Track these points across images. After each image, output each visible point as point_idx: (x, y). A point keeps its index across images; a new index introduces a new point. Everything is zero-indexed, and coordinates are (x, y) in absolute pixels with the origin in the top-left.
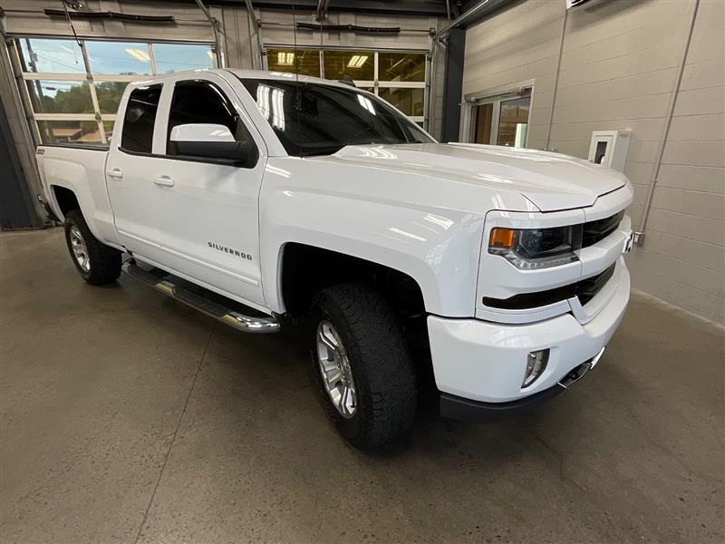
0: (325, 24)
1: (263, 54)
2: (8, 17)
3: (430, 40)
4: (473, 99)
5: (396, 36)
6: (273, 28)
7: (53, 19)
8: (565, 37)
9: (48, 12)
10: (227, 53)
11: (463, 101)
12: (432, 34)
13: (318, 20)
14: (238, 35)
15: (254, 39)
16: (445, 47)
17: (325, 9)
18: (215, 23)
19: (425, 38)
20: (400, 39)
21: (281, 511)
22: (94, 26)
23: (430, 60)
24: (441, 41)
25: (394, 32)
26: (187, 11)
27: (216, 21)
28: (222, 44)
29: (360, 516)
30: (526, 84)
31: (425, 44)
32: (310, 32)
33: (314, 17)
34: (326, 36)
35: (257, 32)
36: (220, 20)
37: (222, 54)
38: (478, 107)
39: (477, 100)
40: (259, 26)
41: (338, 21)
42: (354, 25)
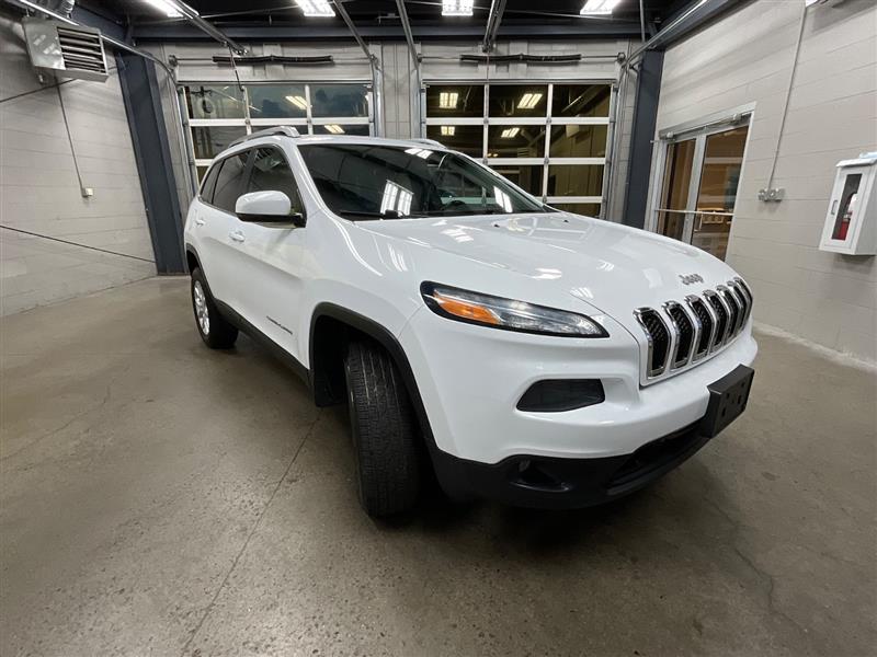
0: (493, 54)
1: (422, 91)
2: (181, 65)
3: (618, 67)
4: (669, 135)
5: (576, 64)
6: (435, 62)
7: (219, 65)
8: (802, 43)
9: (215, 59)
10: (383, 91)
11: (657, 137)
12: (621, 60)
13: (484, 51)
14: (396, 72)
15: (413, 76)
16: (636, 75)
17: (494, 36)
18: (373, 60)
19: (611, 66)
20: (581, 67)
21: (382, 585)
22: (257, 71)
23: (616, 90)
24: (632, 67)
25: (574, 60)
26: (346, 50)
27: (375, 58)
28: (379, 82)
29: (477, 608)
30: (743, 110)
31: (611, 72)
32: (476, 65)
33: (481, 47)
34: (493, 68)
35: (416, 67)
36: (379, 56)
37: (379, 94)
38: (677, 145)
39: (675, 136)
40: (420, 60)
41: (508, 51)
42: (525, 54)
